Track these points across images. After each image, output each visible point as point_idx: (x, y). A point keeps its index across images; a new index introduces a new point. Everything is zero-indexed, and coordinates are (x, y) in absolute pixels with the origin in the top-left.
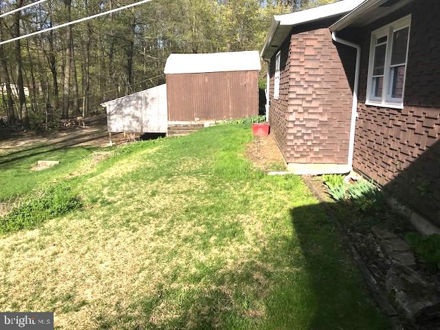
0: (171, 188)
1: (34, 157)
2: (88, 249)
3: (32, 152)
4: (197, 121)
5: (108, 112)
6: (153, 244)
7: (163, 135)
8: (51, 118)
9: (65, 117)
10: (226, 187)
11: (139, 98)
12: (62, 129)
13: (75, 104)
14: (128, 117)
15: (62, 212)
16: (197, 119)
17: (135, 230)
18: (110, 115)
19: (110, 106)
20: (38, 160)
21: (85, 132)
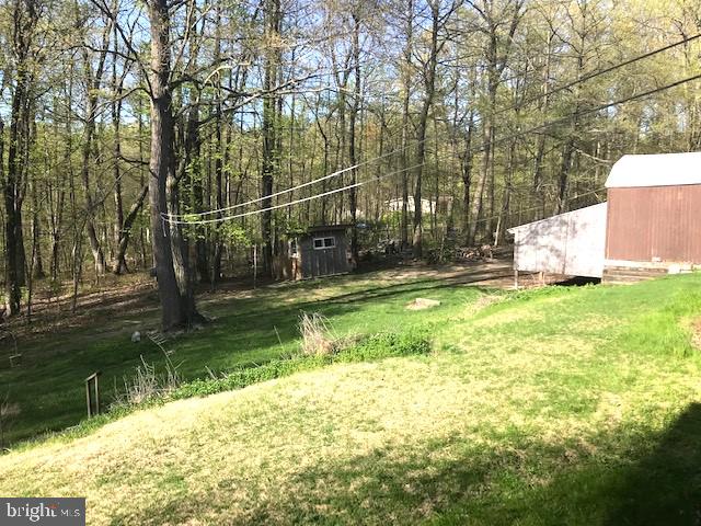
0: (540, 347)
1: (415, 293)
2: (412, 389)
3: (415, 286)
4: (655, 263)
5: (516, 241)
6: (477, 399)
7: (596, 281)
8: (449, 245)
9: (470, 243)
10: (618, 359)
11: (564, 223)
12: (459, 262)
13: (488, 228)
14: (544, 249)
15: (404, 352)
16: (655, 259)
17: (467, 382)
18: (519, 245)
19: (520, 233)
20: (418, 296)
21: (489, 267)
